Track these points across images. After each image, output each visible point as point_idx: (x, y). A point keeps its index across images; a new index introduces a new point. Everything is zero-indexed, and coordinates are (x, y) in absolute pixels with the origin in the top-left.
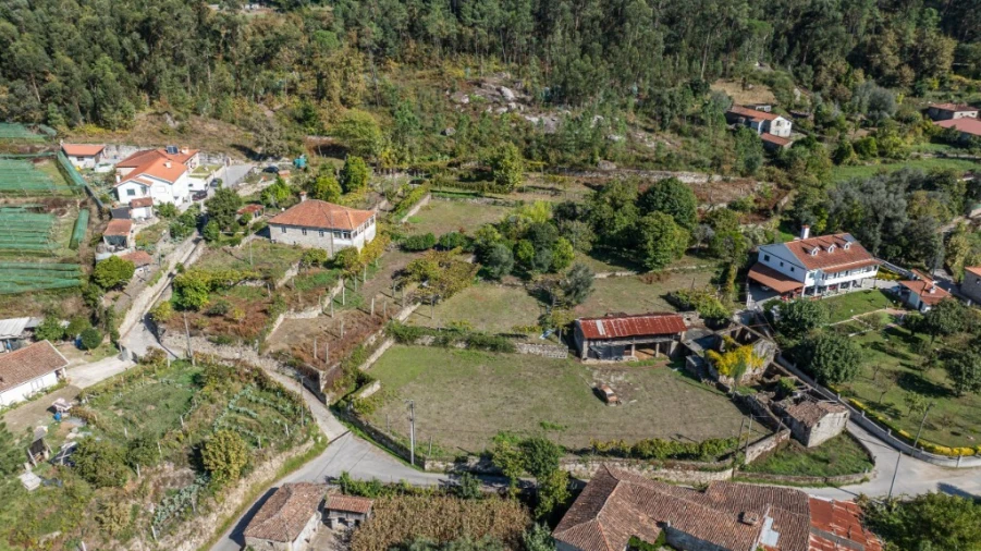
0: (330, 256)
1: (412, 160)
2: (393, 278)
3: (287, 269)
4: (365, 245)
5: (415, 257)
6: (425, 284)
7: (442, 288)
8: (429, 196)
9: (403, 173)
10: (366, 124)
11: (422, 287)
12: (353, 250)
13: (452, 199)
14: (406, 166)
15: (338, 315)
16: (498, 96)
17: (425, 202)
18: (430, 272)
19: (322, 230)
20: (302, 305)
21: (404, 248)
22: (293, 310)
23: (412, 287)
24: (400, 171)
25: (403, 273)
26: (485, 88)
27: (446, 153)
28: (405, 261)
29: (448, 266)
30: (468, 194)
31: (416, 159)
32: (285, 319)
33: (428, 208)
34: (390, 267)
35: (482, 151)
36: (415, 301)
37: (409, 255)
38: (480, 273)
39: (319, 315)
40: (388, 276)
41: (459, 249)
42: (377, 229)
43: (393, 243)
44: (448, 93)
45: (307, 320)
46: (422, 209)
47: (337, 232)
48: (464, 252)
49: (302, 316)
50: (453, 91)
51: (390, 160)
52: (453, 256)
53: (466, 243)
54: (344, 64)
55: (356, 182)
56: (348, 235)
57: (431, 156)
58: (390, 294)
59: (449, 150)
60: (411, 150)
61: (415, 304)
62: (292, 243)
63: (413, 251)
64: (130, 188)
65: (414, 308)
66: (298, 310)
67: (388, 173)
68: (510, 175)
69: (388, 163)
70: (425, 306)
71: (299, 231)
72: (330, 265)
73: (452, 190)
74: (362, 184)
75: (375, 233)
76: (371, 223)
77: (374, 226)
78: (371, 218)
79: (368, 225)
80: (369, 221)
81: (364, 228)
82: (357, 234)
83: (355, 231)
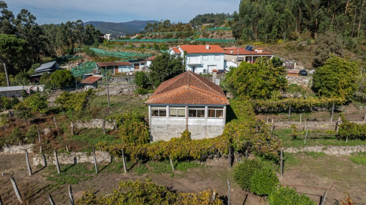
34: (180, 180)
39: (39, 166)
75: (221, 133)
76: (211, 114)
77: (219, 122)
78: (209, 107)
79: (201, 114)
80: (206, 109)
81: (186, 113)
82: (163, 113)
83: (159, 108)
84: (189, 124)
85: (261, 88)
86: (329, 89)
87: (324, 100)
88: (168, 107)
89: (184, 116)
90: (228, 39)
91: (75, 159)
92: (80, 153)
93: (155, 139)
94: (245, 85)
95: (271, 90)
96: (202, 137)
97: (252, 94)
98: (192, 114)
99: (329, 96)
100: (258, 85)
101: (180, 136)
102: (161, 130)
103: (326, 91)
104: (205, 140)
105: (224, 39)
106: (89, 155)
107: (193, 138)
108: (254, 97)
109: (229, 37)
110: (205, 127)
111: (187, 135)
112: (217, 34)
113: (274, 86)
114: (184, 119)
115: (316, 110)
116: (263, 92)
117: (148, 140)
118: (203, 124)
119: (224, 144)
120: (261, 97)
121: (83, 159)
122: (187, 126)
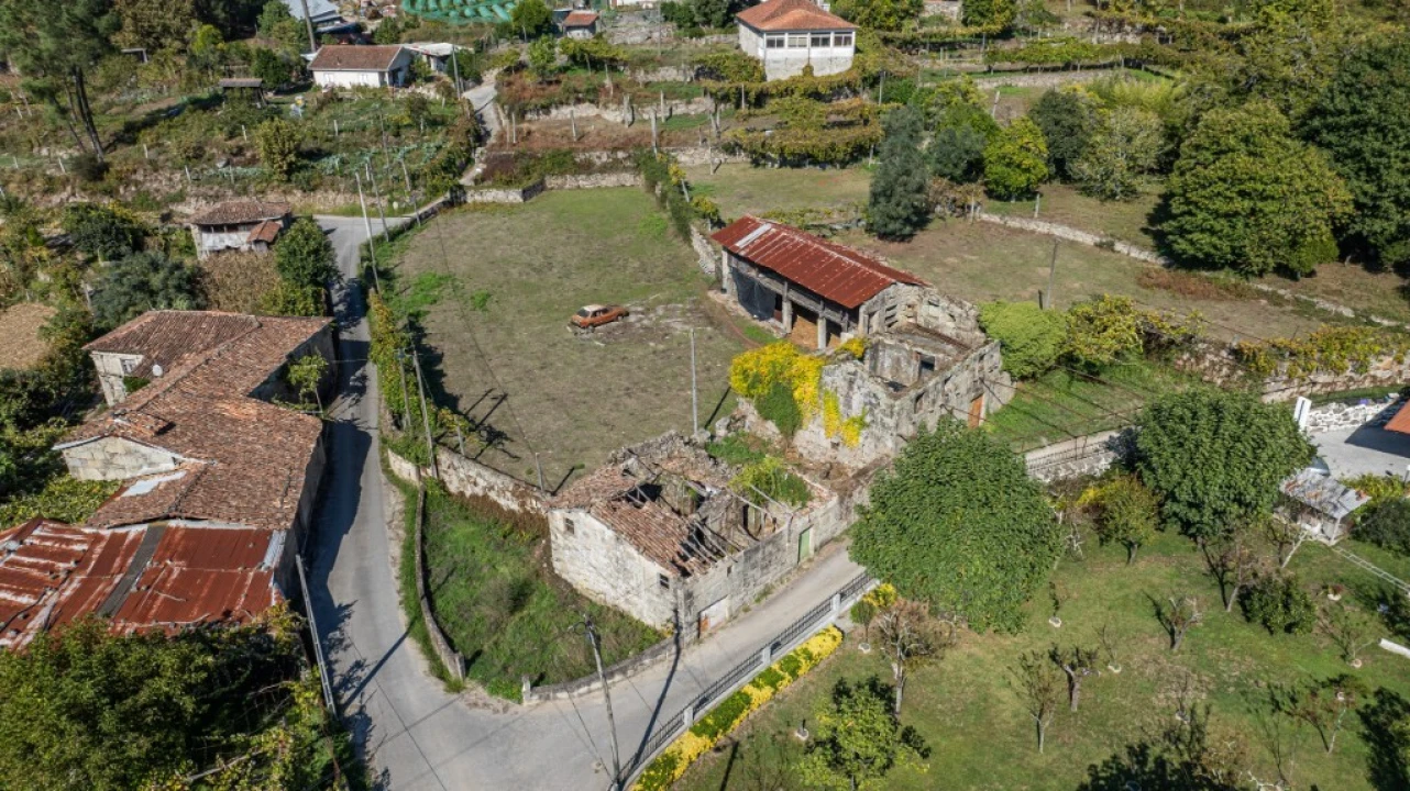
6: (769, 132)
39: (623, 121)
42: (856, 61)
45: (609, 122)
62: (745, 50)
66: (605, 106)
75: (849, 65)
76: (838, 42)
77: (847, 52)
78: (835, 33)
79: (826, 42)
80: (832, 36)
81: (809, 41)
82: (780, 44)
83: (776, 37)
84: (811, 56)
85: (888, 15)
86: (982, 15)
87: (974, 29)
88: (787, 35)
89: (806, 46)
91: (671, 110)
92: (677, 101)
93: (770, 78)
94: (868, 11)
95: (902, 18)
96: (827, 72)
97: (877, 24)
98: (815, 42)
99: (980, 25)
100: (885, 9)
101: (800, 73)
102: (777, 65)
103: (978, 18)
104: (829, 76)
106: (689, 103)
107: (816, 73)
108: (880, 27)
110: (831, 60)
111: (808, 70)
113: (906, 12)
114: (804, 50)
115: (964, 48)
116: (892, 21)
117: (764, 78)
118: (829, 56)
119: (856, 74)
120: (890, 29)
121: (680, 109)
122: (809, 58)
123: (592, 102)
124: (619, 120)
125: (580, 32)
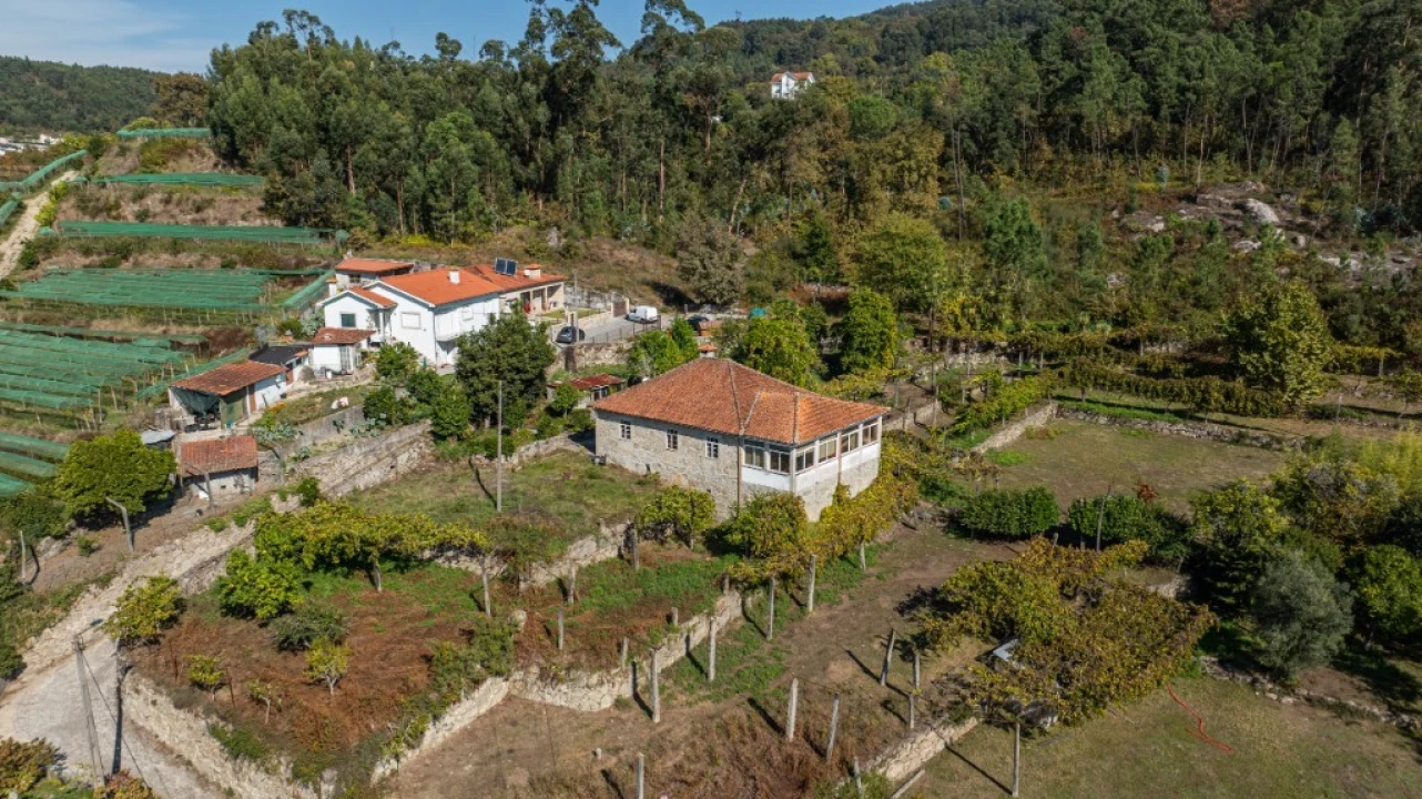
0: (722, 515)
1: (1018, 328)
2: (902, 609)
3: (583, 534)
4: (839, 498)
5: (985, 553)
6: (1003, 653)
7: (1065, 679)
8: (1051, 408)
9: (992, 356)
10: (919, 242)
11: (989, 660)
12: (789, 507)
13: (1113, 419)
14: (1000, 338)
15: (679, 716)
16: (1237, 217)
17: (1039, 419)
18: (1025, 612)
19: (715, 438)
20: (567, 659)
21: (956, 525)
22: (535, 670)
23: (960, 655)
24: (987, 347)
25: (940, 602)
26: (1206, 203)
27: (1104, 316)
28: (951, 565)
29: (1093, 599)
30: (1161, 411)
31: (1027, 324)
32: (509, 699)
33: (1044, 435)
34: (902, 576)
35: (1200, 318)
36: (958, 714)
37: (968, 546)
38: (1209, 642)
39: (619, 703)
40: (887, 603)
41: (1136, 547)
42: (883, 460)
43: (927, 506)
44: (1115, 214)
45: (572, 713)
46: (1028, 435)
47: (754, 447)
48: (1149, 561)
49: (558, 697)
50: (1128, 210)
51: (963, 322)
52: (1113, 569)
53: (1158, 531)
54: (900, 153)
55: (865, 352)
56: (782, 463)
57: (1065, 322)
58: (877, 671)
59: (1113, 309)
60: (1017, 303)
61: (958, 721)
62: (642, 470)
63: (984, 536)
64: (348, 311)
65: (954, 733)
66: (549, 677)
67: (955, 350)
68: (1291, 365)
69: (958, 327)
70: (995, 735)
71: (663, 436)
72: (718, 542)
73: (1114, 398)
74: (881, 361)
76: (866, 438)
77: (875, 451)
78: (866, 424)
79: (854, 442)
80: (860, 430)
81: (838, 446)
82: (810, 459)
83: (806, 451)
84: (843, 468)
88: (818, 443)
89: (834, 455)
90: (241, 223)
92: (696, 619)
98: (845, 446)
101: (831, 500)
105: (223, 222)
106: (710, 615)
107: (847, 494)
109: (244, 218)
110: (859, 468)
112: (167, 201)
114: (835, 462)
118: (859, 462)
121: (699, 632)
122: (839, 474)
123: (498, 674)
124: (607, 703)
125: (229, 481)
